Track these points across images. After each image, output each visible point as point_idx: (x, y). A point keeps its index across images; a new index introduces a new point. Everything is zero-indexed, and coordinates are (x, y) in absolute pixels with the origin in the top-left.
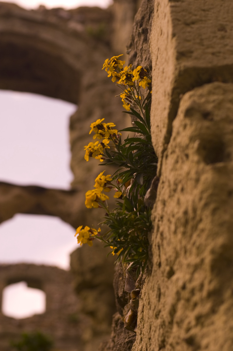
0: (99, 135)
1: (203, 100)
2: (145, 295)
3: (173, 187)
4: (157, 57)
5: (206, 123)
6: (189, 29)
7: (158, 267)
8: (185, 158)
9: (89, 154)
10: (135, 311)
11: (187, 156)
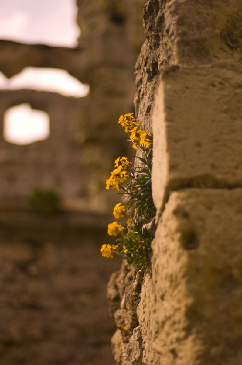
1: (184, 203)
6: (177, 146)
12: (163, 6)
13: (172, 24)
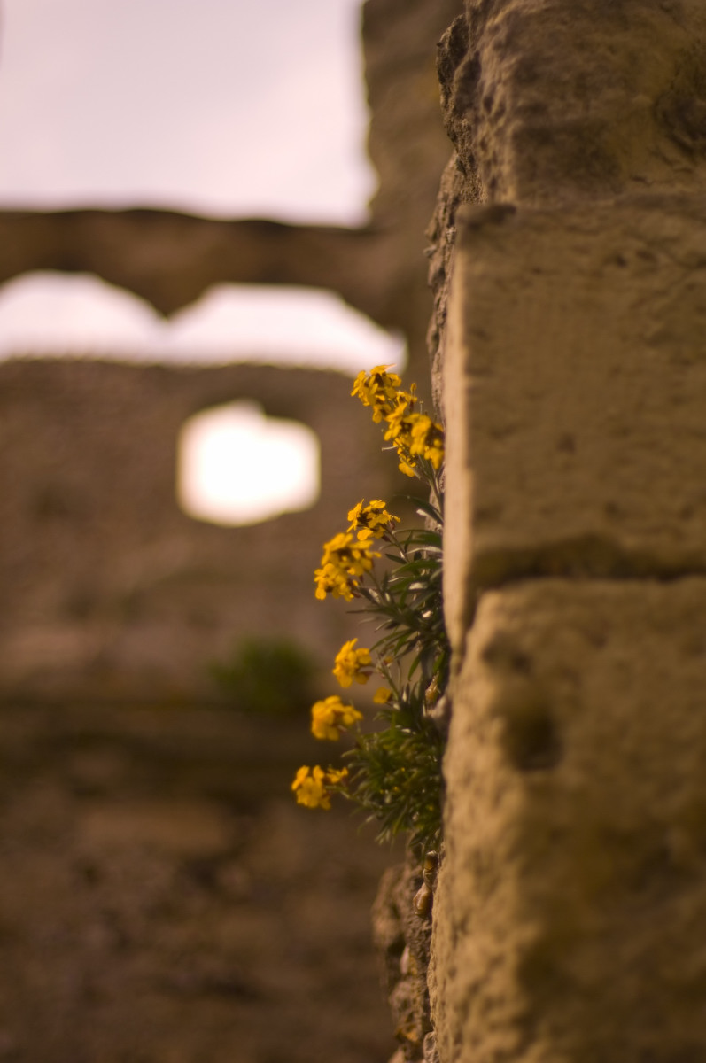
1: (517, 624)
5: (519, 682)
12: (478, 28)
13: (499, 81)
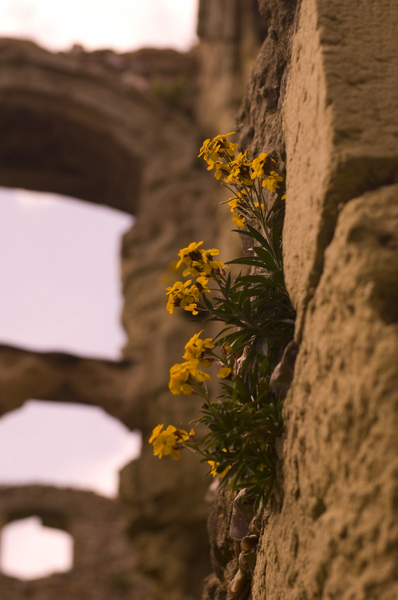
0: (193, 269)
1: (379, 213)
2: (268, 546)
3: (324, 361)
4: (297, 138)
5: (386, 254)
6: (354, 92)
7: (294, 498)
8: (347, 312)
9: (173, 301)
10: (248, 572)
11: (352, 309)
